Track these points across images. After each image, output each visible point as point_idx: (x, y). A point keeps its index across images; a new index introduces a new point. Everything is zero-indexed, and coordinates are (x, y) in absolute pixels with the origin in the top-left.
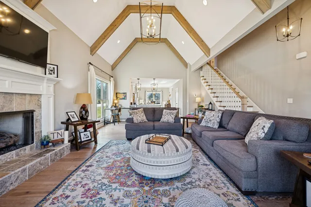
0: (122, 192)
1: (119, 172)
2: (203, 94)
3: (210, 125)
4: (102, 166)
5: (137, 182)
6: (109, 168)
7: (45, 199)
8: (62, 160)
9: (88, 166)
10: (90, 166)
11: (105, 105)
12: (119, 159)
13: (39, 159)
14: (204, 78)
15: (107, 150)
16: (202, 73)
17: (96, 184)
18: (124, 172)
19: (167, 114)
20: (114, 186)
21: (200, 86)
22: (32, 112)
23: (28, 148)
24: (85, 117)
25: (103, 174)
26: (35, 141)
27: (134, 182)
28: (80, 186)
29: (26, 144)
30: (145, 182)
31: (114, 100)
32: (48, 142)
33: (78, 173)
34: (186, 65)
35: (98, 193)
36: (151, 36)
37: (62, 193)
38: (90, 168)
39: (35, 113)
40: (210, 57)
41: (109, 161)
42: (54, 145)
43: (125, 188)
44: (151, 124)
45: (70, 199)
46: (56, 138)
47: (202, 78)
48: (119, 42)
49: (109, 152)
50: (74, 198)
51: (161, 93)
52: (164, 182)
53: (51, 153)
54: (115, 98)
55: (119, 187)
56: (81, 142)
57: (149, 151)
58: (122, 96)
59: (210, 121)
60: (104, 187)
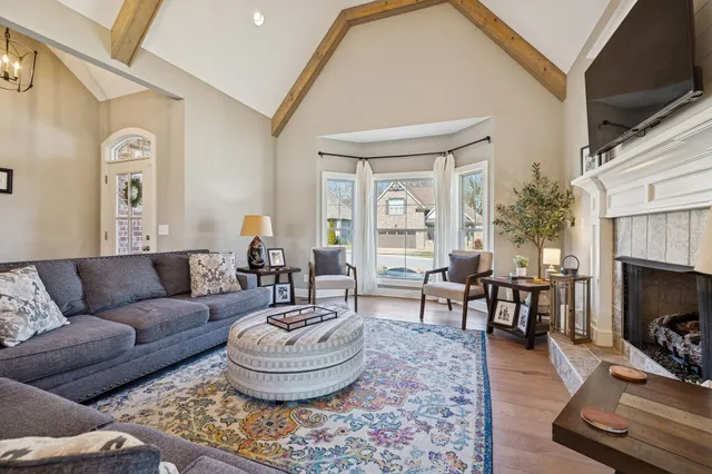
18: (380, 372)
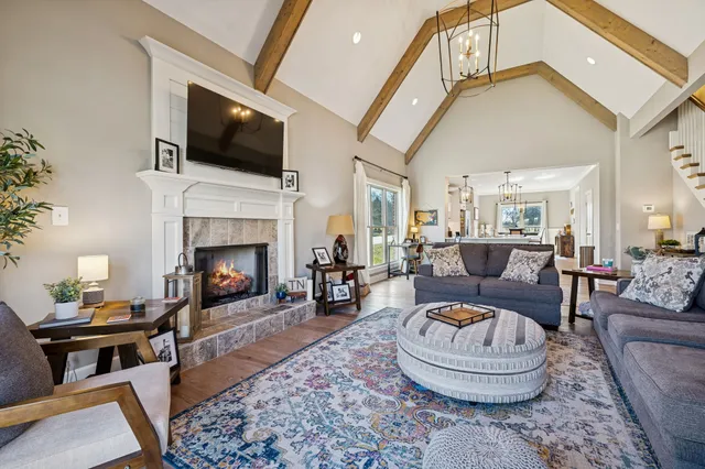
0: (365, 395)
1: (375, 363)
2: (681, 203)
3: (651, 300)
4: (352, 348)
5: (397, 389)
6: (361, 354)
7: (263, 372)
8: (302, 326)
9: (331, 343)
10: (335, 343)
11: (390, 239)
12: (385, 342)
13: (269, 317)
14: (684, 152)
15: (370, 323)
16: (674, 138)
17: (330, 372)
18: (383, 365)
19: (520, 261)
20: (356, 382)
21: (668, 178)
22: (265, 246)
23: (261, 298)
24: (342, 258)
25: (348, 359)
26: (269, 289)
27: (392, 386)
28: (308, 367)
29: (259, 293)
30: (412, 393)
31: (410, 227)
32: (285, 295)
33: (315, 349)
34: (610, 120)
35: (328, 386)
36: (469, 77)
37: (283, 370)
38: (332, 347)
39: (270, 249)
40: (687, 86)
41: (366, 342)
42: (293, 301)
43: (372, 392)
44: (474, 281)
45: (289, 381)
46: (295, 290)
47: (675, 153)
48: (415, 101)
49: (374, 327)
50: (295, 381)
51: (542, 206)
52: (452, 405)
53: (286, 311)
54: (413, 223)
55: (362, 387)
56: (333, 302)
57: (423, 332)
58: (428, 218)
59: (656, 286)
60: (339, 380)
